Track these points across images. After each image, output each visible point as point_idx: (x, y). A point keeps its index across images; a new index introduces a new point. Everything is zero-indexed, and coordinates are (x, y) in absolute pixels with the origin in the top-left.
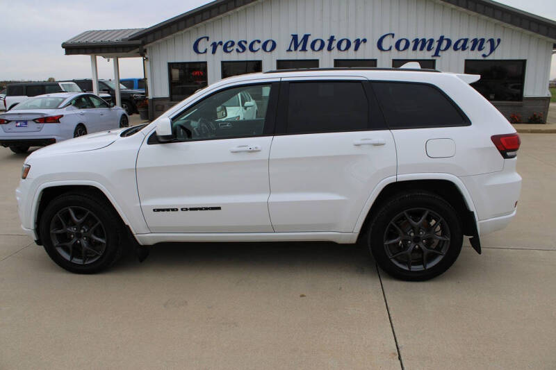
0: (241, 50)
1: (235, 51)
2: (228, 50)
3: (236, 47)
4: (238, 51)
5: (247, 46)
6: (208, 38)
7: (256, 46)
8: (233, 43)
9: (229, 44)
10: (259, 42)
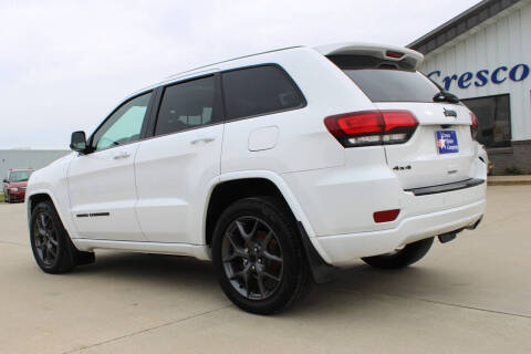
0: (480, 83)
1: (473, 84)
2: (465, 84)
3: (474, 79)
4: (476, 84)
5: (489, 77)
6: (439, 73)
7: (501, 75)
8: (470, 76)
9: (466, 77)
10: (505, 69)
